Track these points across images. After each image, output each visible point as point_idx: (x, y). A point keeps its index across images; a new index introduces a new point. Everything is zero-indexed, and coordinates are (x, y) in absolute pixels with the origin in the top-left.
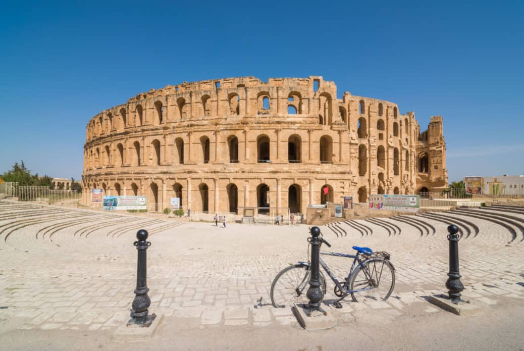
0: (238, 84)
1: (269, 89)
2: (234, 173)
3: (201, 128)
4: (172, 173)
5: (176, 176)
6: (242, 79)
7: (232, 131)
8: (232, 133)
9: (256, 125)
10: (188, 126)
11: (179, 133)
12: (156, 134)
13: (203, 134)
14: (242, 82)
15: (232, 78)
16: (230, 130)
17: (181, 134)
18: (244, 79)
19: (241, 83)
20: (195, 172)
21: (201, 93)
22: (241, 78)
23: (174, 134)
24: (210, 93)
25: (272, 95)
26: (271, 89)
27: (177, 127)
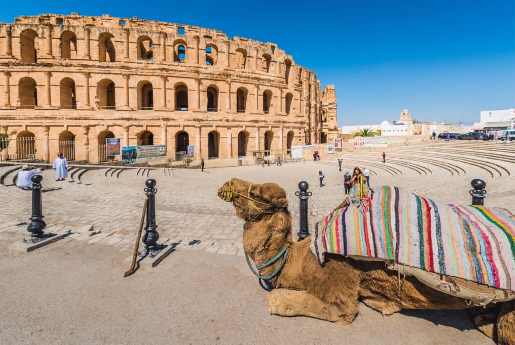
0: (205, 35)
1: (247, 47)
2: (217, 121)
3: (177, 74)
4: (138, 120)
5: (144, 123)
6: (210, 31)
7: (213, 81)
8: (213, 83)
9: (236, 78)
10: (160, 69)
11: (145, 75)
12: (107, 72)
13: (179, 80)
14: (210, 34)
15: (198, 28)
16: (211, 80)
17: (149, 77)
18: (212, 32)
19: (208, 35)
20: (173, 119)
21: (174, 37)
22: (208, 30)
23: (137, 76)
24: (186, 38)
25: (249, 53)
26: (248, 48)
27: (142, 69)
